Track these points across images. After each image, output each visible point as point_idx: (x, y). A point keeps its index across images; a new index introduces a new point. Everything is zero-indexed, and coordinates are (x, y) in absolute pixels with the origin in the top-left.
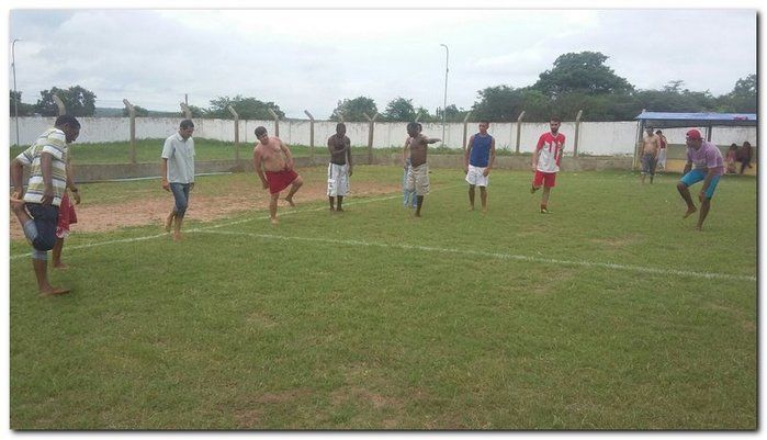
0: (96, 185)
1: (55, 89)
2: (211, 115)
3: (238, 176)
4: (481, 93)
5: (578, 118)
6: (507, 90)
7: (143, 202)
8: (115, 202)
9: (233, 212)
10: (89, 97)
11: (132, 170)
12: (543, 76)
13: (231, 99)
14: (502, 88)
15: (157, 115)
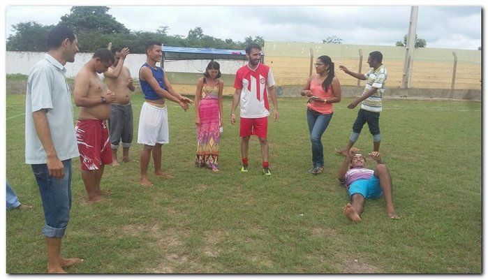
4: (14, 27)
12: (64, 18)
14: (33, 24)
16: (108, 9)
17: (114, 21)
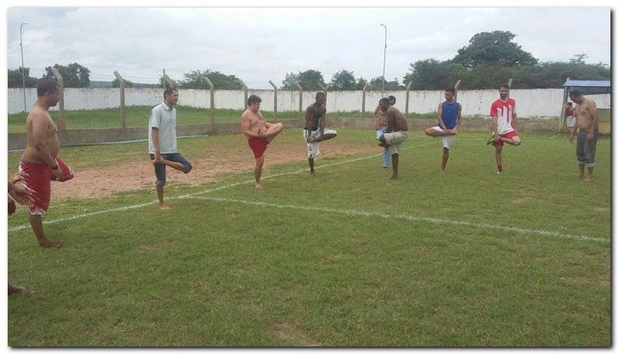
0: (90, 148)
1: (56, 66)
2: (185, 86)
3: (214, 139)
4: (412, 66)
6: (434, 63)
7: (134, 164)
8: (107, 165)
9: (218, 175)
10: (85, 72)
11: (122, 134)
12: (461, 52)
13: (202, 73)
14: (430, 62)
15: (140, 87)
16: (514, 36)
17: (518, 50)
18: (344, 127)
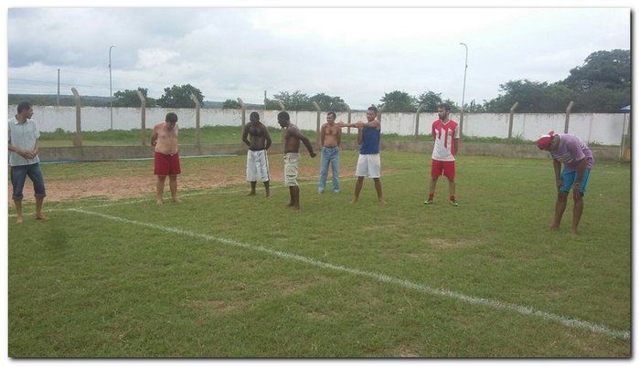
4: (502, 86)
5: (569, 108)
6: (527, 84)
12: (574, 72)
14: (523, 82)
18: (396, 150)
